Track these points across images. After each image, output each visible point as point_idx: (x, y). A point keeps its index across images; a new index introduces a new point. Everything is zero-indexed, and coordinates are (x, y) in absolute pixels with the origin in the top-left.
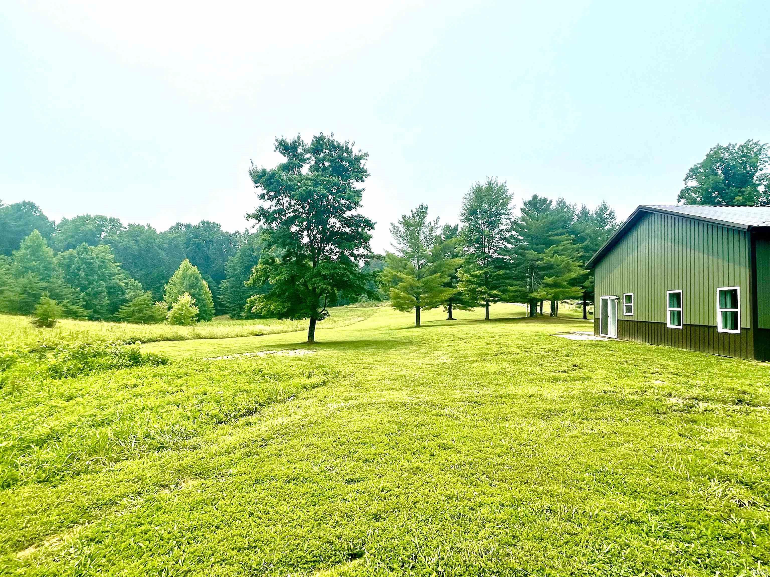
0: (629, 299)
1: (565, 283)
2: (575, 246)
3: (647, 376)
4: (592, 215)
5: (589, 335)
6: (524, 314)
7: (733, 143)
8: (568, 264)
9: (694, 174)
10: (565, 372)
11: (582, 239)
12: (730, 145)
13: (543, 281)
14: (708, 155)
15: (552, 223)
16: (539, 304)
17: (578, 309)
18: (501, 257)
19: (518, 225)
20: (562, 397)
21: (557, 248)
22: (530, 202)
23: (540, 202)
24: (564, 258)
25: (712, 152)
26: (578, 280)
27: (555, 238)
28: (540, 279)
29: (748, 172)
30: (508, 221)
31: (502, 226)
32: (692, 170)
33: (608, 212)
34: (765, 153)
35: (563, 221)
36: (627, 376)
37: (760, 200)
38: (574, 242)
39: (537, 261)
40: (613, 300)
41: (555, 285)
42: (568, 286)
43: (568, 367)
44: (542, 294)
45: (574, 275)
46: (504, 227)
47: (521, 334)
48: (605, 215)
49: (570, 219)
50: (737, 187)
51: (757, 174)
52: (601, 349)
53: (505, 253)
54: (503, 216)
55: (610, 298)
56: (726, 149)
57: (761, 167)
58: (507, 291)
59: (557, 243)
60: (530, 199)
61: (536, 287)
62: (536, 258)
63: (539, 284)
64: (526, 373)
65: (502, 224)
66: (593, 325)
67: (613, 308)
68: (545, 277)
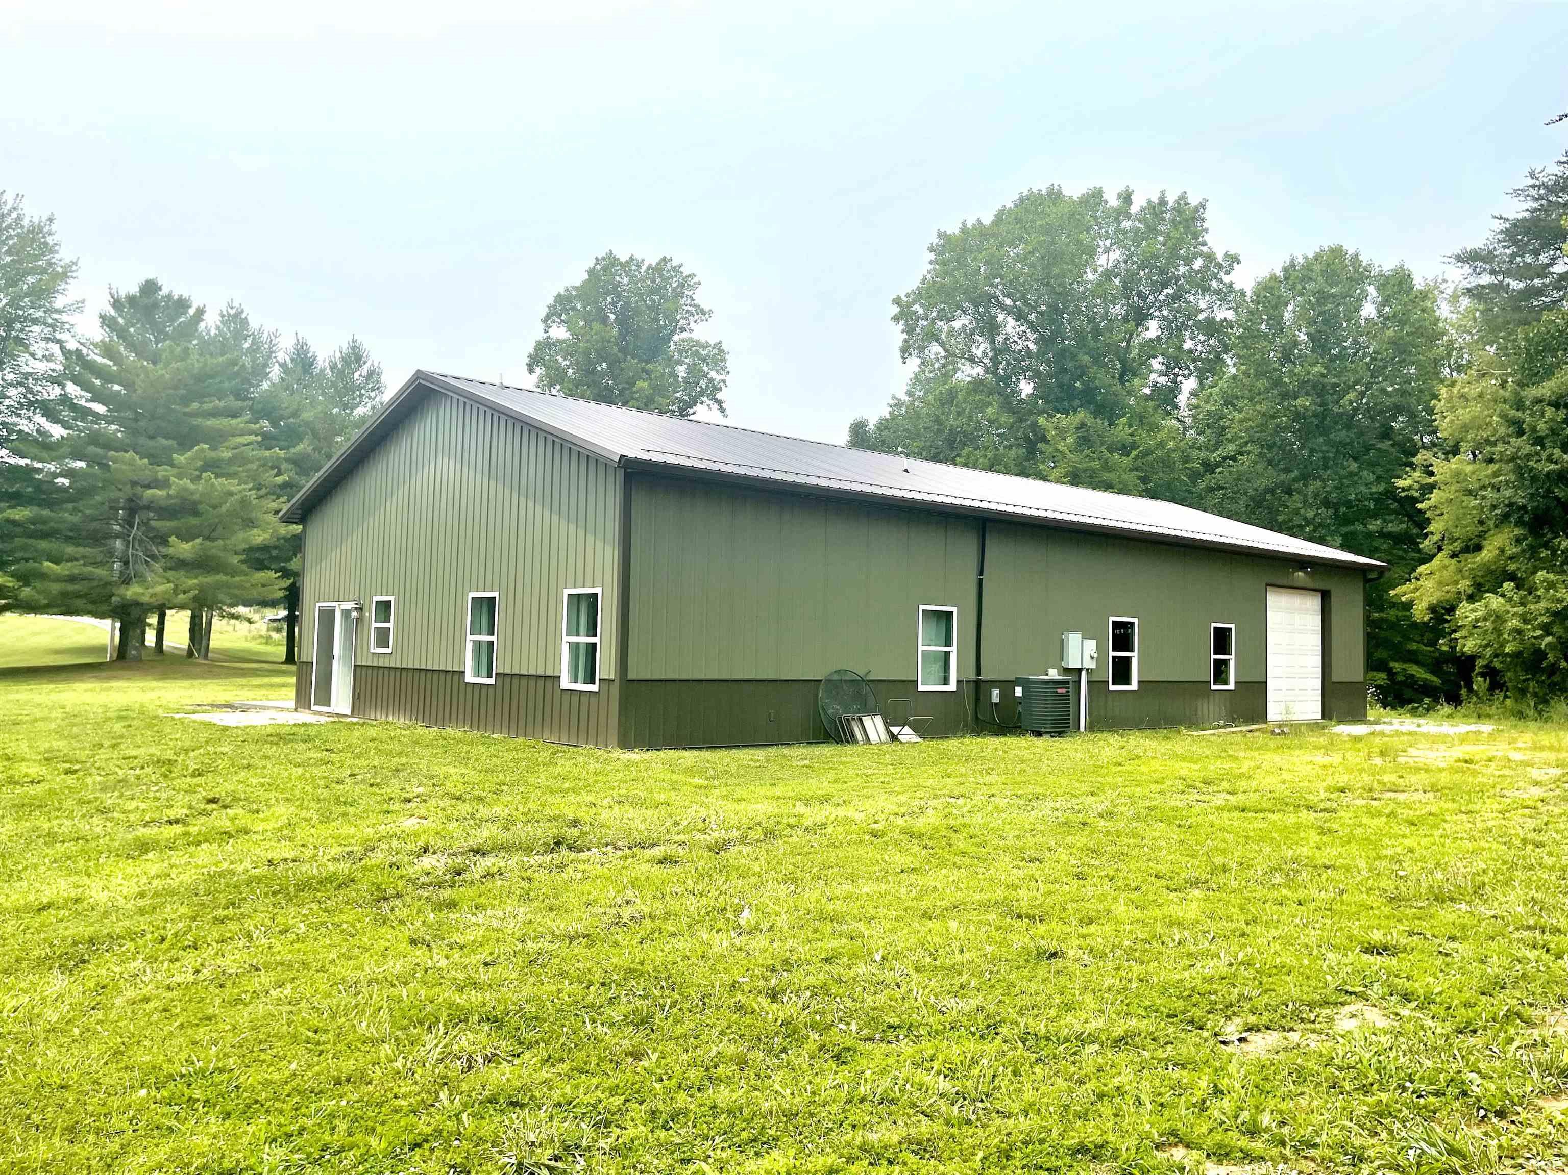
0: (384, 608)
1: (235, 560)
2: (267, 453)
3: (392, 808)
4: (322, 371)
5: (282, 709)
6: (101, 649)
7: (638, 256)
8: (244, 502)
9: (565, 310)
10: (177, 821)
11: (292, 436)
12: (632, 258)
13: (164, 550)
14: (591, 272)
15: (200, 378)
16: (153, 620)
17: (275, 636)
18: (22, 462)
19: (89, 366)
20: (142, 895)
21: (213, 454)
22: (131, 299)
23: (167, 307)
24: (232, 485)
25: (598, 267)
26: (274, 553)
27: (211, 422)
28: (157, 545)
29: (660, 329)
30: (55, 348)
31: (31, 362)
32: (559, 298)
33: (365, 370)
34: (690, 293)
35: (237, 374)
36: (345, 815)
37: (678, 395)
38: (268, 441)
39: (148, 486)
40: (346, 613)
41: (201, 564)
42: (244, 567)
43: (190, 807)
44: (159, 589)
45: (259, 537)
46: (41, 367)
47: (68, 716)
48: (356, 375)
49: (261, 371)
50: (641, 361)
51: (676, 338)
52: (302, 746)
53: (34, 450)
54: (36, 329)
55: (340, 607)
56: (625, 266)
57: (682, 322)
58: (43, 576)
59: (216, 439)
60: (134, 290)
61: (142, 568)
62: (146, 475)
63: (153, 557)
64: (52, 838)
65: (33, 355)
66: (293, 680)
67: (347, 632)
68: (173, 539)
